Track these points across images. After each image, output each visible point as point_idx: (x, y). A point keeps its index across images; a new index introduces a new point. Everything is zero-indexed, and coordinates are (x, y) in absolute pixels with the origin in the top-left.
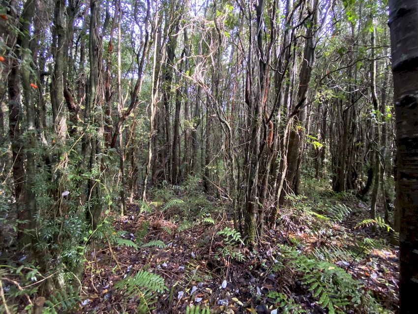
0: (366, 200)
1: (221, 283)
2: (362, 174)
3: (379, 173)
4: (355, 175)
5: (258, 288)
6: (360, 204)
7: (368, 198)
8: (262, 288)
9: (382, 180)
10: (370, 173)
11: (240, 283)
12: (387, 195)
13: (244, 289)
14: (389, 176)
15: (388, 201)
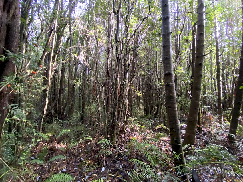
0: (157, 118)
1: (101, 170)
2: (155, 106)
3: (161, 106)
4: (152, 107)
5: (120, 165)
6: (155, 119)
7: (158, 117)
8: (122, 165)
9: (162, 109)
10: (158, 106)
11: (111, 166)
12: (164, 114)
13: (114, 168)
14: (164, 107)
15: (165, 117)
